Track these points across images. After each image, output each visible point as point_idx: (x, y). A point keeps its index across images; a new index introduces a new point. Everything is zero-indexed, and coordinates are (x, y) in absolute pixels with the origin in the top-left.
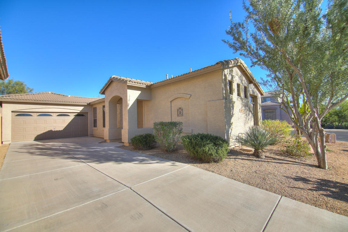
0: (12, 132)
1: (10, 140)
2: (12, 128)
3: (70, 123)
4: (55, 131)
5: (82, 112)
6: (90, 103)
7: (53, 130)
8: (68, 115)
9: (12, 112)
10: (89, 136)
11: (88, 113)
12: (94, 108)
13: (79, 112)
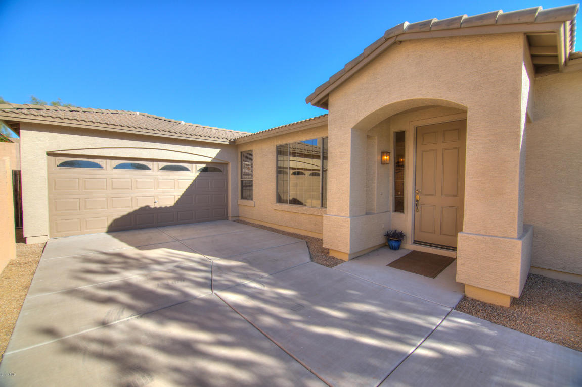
0: (50, 210)
1: (48, 233)
2: (49, 199)
3: (189, 187)
4: (155, 208)
5: (215, 161)
6: (235, 140)
7: (152, 206)
8: (186, 169)
9: (49, 154)
10: (230, 219)
11: (227, 164)
12: (241, 153)
13: (210, 160)
